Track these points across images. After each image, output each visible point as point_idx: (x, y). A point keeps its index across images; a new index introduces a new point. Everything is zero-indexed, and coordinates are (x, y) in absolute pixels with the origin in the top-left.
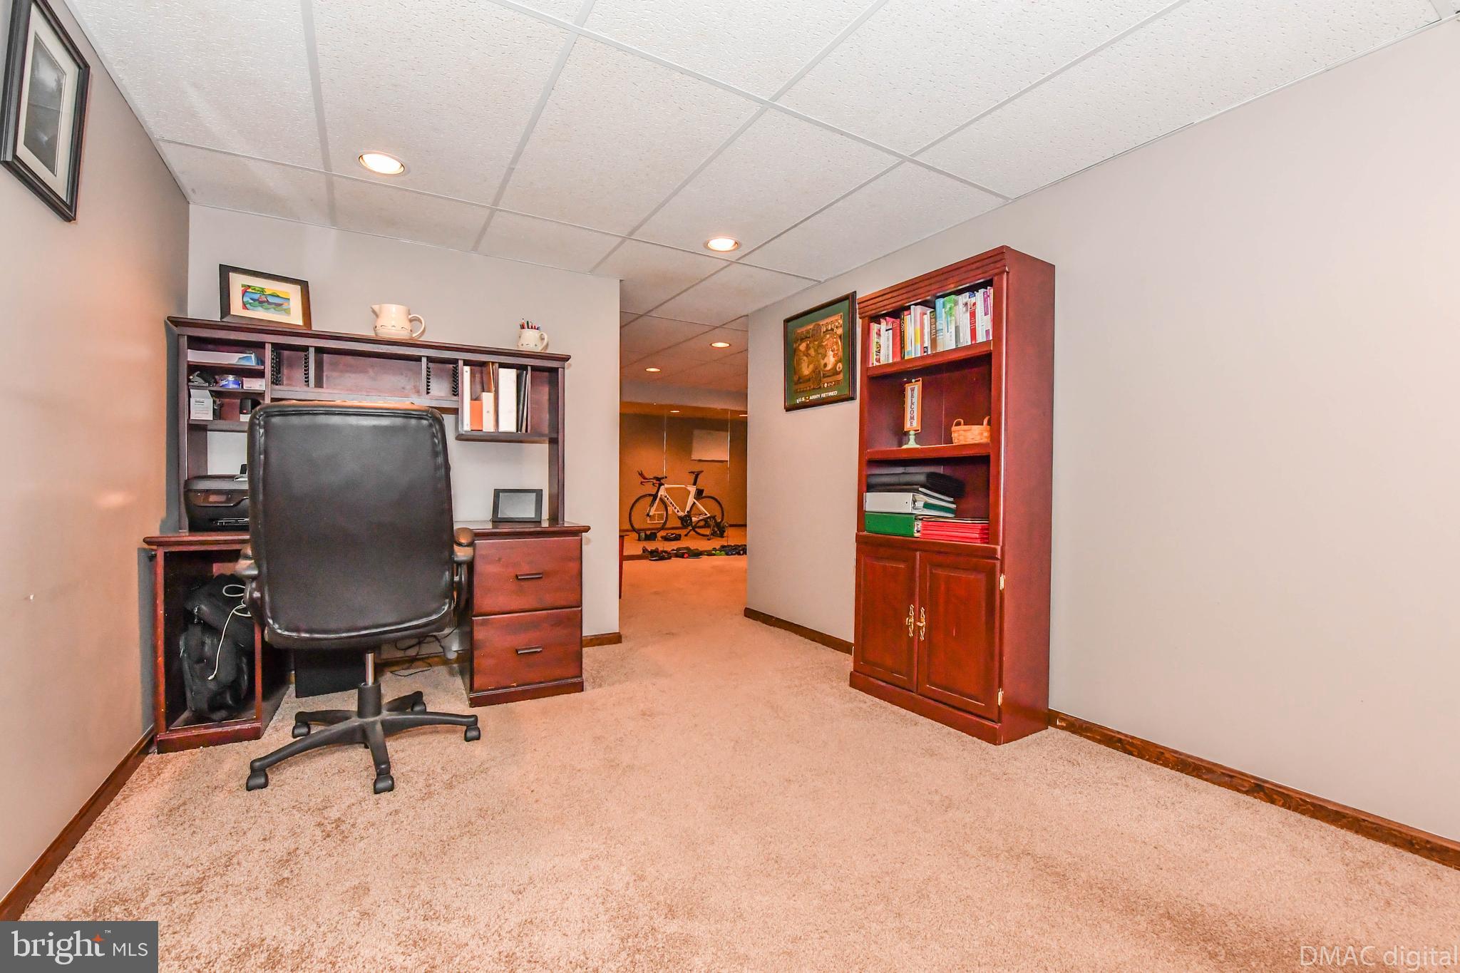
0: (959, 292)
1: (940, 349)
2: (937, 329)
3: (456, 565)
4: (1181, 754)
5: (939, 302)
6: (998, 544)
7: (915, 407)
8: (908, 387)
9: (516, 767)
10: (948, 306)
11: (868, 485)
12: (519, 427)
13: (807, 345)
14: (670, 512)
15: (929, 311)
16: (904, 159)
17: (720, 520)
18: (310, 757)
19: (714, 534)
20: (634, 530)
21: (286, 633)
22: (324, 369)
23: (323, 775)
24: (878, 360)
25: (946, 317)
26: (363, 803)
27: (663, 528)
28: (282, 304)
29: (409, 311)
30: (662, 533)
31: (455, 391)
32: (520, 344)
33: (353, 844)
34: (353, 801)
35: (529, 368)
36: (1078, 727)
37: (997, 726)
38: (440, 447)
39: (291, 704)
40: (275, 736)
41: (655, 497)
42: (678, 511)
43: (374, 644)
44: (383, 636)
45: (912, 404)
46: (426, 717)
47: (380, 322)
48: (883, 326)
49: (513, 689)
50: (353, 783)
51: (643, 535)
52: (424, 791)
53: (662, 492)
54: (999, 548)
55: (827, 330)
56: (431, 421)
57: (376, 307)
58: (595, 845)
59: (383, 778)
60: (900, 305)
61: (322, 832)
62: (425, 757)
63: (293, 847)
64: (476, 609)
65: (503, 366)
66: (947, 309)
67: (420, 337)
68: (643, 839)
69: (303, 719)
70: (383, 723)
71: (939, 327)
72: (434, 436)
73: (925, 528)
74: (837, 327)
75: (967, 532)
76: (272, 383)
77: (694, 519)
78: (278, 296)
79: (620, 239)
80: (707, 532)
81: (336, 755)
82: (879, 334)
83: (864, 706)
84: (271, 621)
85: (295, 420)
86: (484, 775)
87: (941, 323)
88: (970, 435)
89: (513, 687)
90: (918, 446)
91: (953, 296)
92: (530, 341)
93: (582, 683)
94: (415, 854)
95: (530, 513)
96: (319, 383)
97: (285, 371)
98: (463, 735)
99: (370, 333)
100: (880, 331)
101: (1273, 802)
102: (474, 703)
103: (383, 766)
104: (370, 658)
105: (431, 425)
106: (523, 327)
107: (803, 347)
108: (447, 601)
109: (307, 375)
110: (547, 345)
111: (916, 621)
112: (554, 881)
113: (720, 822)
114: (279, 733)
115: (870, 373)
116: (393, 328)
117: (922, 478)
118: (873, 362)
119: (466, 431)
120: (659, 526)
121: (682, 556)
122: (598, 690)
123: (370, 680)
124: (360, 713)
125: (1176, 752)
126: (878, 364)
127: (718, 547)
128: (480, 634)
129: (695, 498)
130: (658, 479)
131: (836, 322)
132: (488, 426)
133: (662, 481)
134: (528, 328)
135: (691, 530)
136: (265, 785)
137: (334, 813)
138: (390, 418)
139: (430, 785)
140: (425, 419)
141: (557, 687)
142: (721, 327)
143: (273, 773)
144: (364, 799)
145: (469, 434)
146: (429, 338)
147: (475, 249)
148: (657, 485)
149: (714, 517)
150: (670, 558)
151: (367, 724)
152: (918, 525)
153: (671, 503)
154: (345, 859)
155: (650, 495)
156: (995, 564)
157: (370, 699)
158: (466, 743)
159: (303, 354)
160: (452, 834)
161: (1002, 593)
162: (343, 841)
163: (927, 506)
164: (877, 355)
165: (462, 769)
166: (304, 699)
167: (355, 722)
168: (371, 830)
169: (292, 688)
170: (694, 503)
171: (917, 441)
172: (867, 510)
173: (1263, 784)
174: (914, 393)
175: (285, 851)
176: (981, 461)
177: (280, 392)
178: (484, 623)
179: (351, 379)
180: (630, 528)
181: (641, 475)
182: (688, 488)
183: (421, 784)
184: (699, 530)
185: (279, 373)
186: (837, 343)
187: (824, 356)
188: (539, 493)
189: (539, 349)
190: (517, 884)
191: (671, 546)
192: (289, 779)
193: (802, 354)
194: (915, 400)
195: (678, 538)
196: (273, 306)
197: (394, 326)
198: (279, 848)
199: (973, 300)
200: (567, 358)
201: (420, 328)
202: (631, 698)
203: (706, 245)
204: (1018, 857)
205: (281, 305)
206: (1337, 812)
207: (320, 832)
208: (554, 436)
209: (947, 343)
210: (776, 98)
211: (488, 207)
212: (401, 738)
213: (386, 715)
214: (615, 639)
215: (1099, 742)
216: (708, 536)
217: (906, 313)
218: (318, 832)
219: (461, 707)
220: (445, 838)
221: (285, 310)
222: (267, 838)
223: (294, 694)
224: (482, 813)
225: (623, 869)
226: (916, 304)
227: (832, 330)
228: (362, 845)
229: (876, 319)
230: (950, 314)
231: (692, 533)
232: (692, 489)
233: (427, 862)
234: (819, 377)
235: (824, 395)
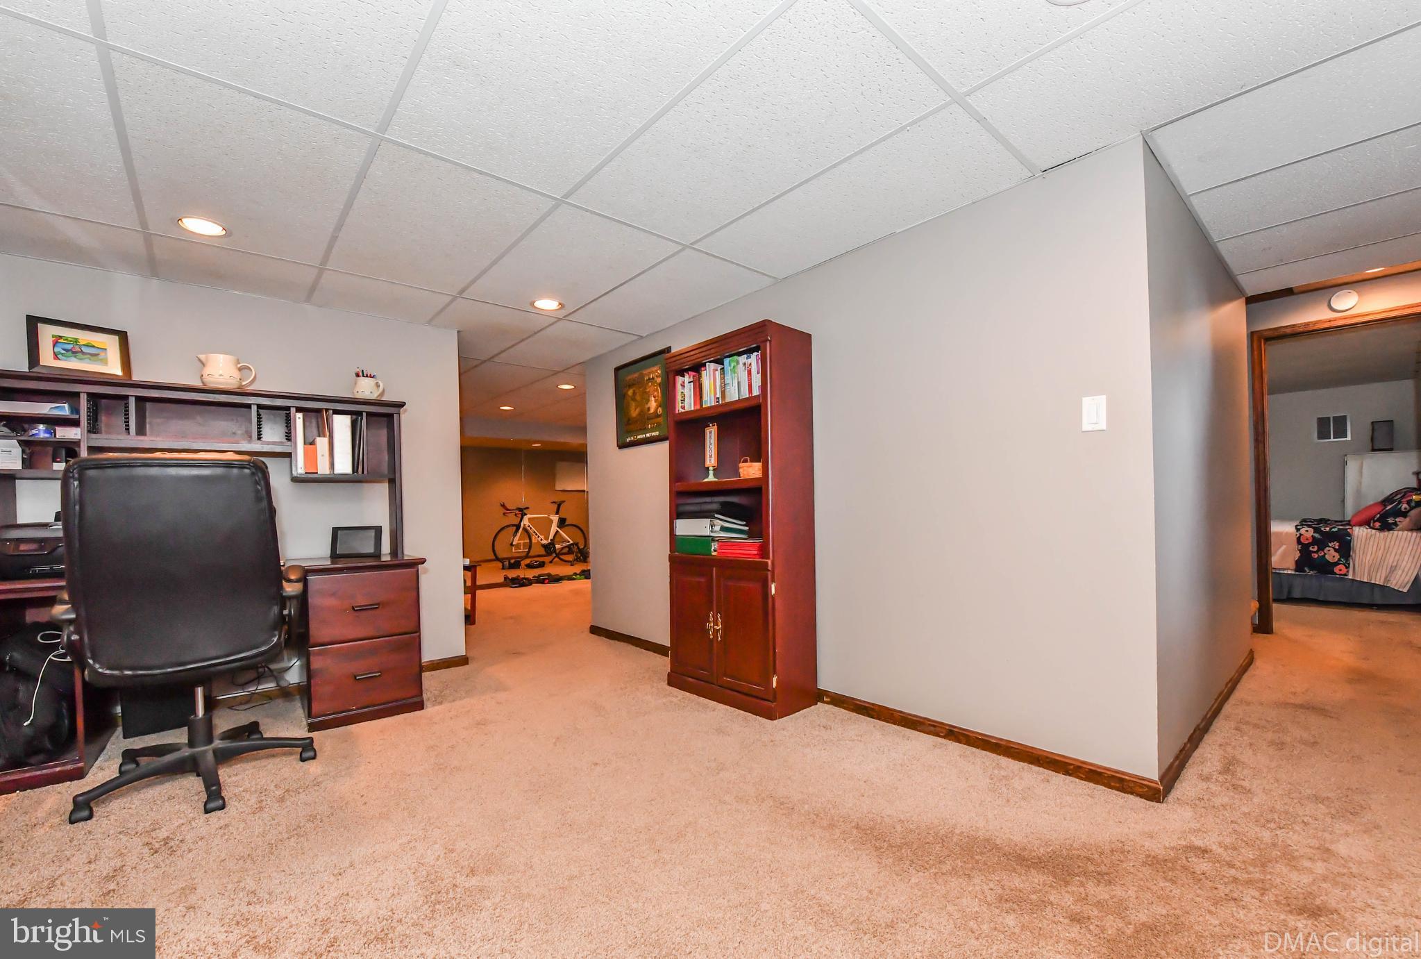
0: (740, 354)
1: (728, 400)
2: (726, 383)
3: (283, 601)
4: (904, 713)
5: (727, 361)
6: (768, 558)
7: (712, 447)
8: (707, 431)
9: (348, 779)
10: (732, 365)
11: (677, 513)
12: (355, 469)
13: (634, 391)
14: (534, 541)
15: (719, 367)
16: (685, 247)
17: (582, 547)
18: (137, 789)
19: (577, 560)
20: (497, 559)
21: (108, 672)
22: (147, 414)
23: (152, 803)
24: (683, 408)
25: (731, 374)
26: (193, 823)
27: (527, 556)
28: (98, 354)
29: (238, 360)
30: (528, 561)
31: (289, 436)
32: (355, 392)
33: (181, 856)
34: (182, 821)
35: (364, 414)
36: (839, 701)
37: (773, 705)
38: (264, 493)
39: (117, 744)
40: (100, 774)
41: (518, 527)
42: (541, 540)
43: (206, 678)
44: (212, 669)
45: (711, 444)
46: (262, 742)
47: (207, 371)
48: (687, 379)
49: (353, 712)
50: (184, 807)
51: (507, 563)
52: (256, 806)
53: (525, 522)
54: (769, 562)
55: (649, 379)
56: (254, 470)
57: (202, 357)
58: (414, 832)
59: (214, 799)
60: (699, 362)
61: (150, 849)
62: (259, 778)
63: (119, 865)
64: (312, 640)
65: (336, 412)
66: (732, 367)
67: (250, 385)
68: (458, 822)
69: (130, 756)
70: (215, 751)
71: (727, 382)
72: (257, 483)
73: (720, 547)
74: (657, 377)
75: (749, 550)
76: (89, 431)
77: (558, 546)
78: (94, 346)
79: (451, 298)
80: (570, 558)
81: (168, 785)
82: (683, 386)
83: (674, 700)
84: (91, 661)
85: (111, 472)
86: (316, 788)
87: (728, 379)
88: (751, 470)
89: (353, 710)
90: (716, 480)
91: (736, 357)
92: (366, 389)
93: (422, 702)
94: (243, 857)
95: (370, 549)
96: (141, 431)
97: (103, 418)
98: (299, 756)
99: (197, 383)
100: (684, 382)
101: (960, 742)
102: (312, 727)
103: (214, 788)
104: (200, 691)
105: (253, 474)
106: (357, 375)
107: (630, 392)
108: (277, 633)
109: (127, 422)
110: (384, 391)
111: (715, 625)
112: (372, 863)
113: (529, 801)
114: (105, 769)
115: (676, 419)
116: (222, 377)
117: (715, 507)
118: (679, 409)
119: (300, 474)
120: (524, 554)
121: (542, 582)
122: (437, 708)
123: (200, 712)
124: (191, 744)
125: (901, 712)
126: (683, 411)
127: (578, 572)
128: (316, 663)
129: (558, 527)
130: (520, 510)
131: (656, 372)
132: (323, 469)
133: (525, 511)
134: (363, 376)
135: (555, 557)
136: (90, 817)
137: (163, 834)
138: (212, 468)
139: (262, 801)
140: (247, 468)
141: (397, 707)
142: (563, 371)
143: (98, 806)
144: (194, 819)
145: (303, 476)
146: (258, 387)
147: (308, 299)
148: (520, 516)
149: (577, 544)
150: (531, 585)
151: (198, 752)
152: (715, 546)
153: (534, 532)
154: (173, 869)
155: (513, 525)
156: (767, 574)
157: (201, 731)
158: (302, 763)
159: (123, 403)
160: (280, 837)
161: (773, 598)
162: (170, 855)
163: (723, 529)
164: (682, 403)
165: (295, 785)
166: (131, 740)
167: (186, 752)
168: (200, 843)
169: (120, 730)
170: (557, 531)
171: (715, 475)
172: (677, 534)
173: (952, 729)
174: (711, 434)
175: (111, 868)
176: (756, 490)
177: (100, 440)
178: (319, 653)
179: (177, 425)
180: (494, 557)
181: (503, 506)
182: (551, 517)
183: (253, 800)
184: (562, 557)
185: (96, 420)
186: (657, 390)
187: (648, 401)
188: (378, 530)
189: (374, 396)
190: (338, 868)
191: (531, 574)
192: (113, 812)
193: (630, 399)
194: (712, 441)
195: (542, 565)
196: (88, 356)
197: (221, 375)
198: (104, 867)
199: (749, 361)
200: (402, 405)
201: (251, 375)
202: (469, 711)
203: (532, 304)
204: (763, 800)
205: (96, 355)
206: (996, 744)
207: (148, 851)
208: (392, 477)
209: (733, 395)
210: (567, 195)
211: (317, 267)
212: (236, 764)
213: (218, 743)
214: (462, 661)
215: (853, 711)
216: (571, 562)
217: (703, 369)
218: (146, 850)
219: (299, 731)
220: (273, 842)
221: (101, 360)
222: (93, 860)
223: (121, 736)
224: (311, 818)
225: (437, 846)
226: (710, 362)
227: (653, 378)
228: (190, 855)
229: (681, 373)
230: (734, 371)
231: (556, 559)
232: (555, 518)
233: (254, 862)
234: (644, 420)
235: (648, 435)
